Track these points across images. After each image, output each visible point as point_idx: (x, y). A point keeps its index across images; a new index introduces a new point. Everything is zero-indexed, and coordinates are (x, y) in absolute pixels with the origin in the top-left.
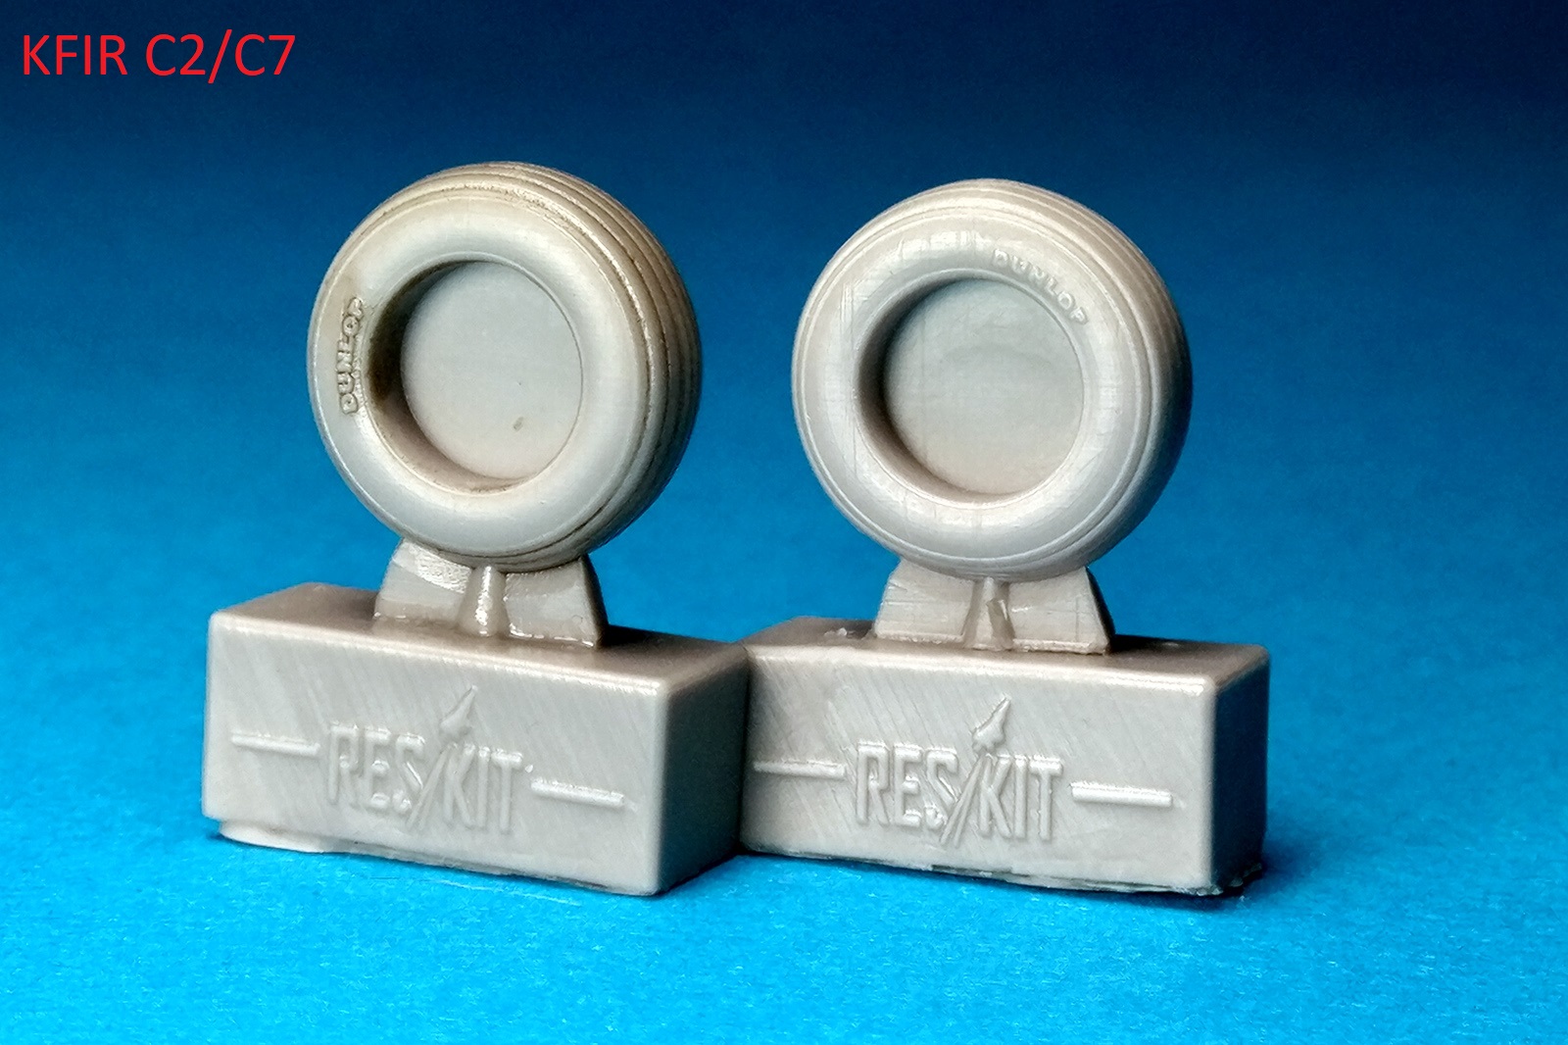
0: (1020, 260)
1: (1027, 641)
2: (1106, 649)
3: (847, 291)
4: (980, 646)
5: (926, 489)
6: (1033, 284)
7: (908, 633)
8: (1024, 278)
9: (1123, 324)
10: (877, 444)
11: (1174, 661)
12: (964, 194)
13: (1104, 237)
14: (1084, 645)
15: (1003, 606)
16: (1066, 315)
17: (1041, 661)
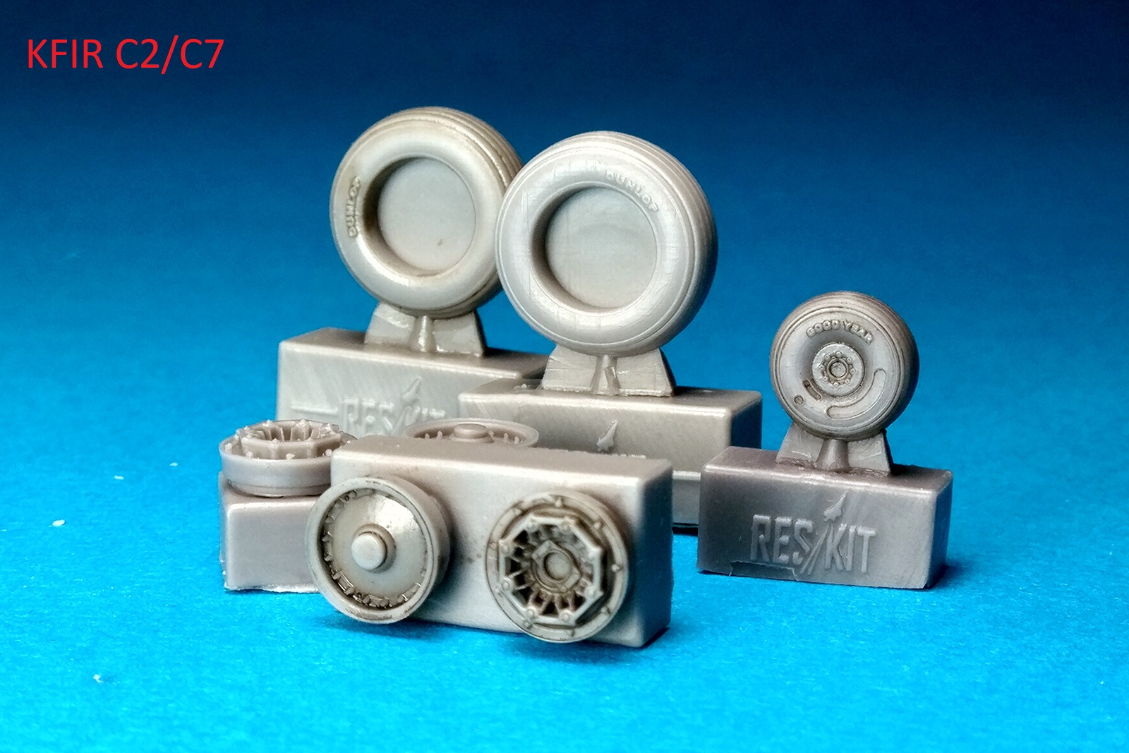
0: (621, 176)
1: (627, 390)
2: (671, 394)
3: (524, 194)
4: (601, 393)
5: (568, 304)
6: (628, 190)
7: (561, 386)
8: (623, 186)
9: (678, 212)
10: (541, 279)
11: (708, 399)
12: (589, 140)
13: (668, 164)
14: (659, 392)
15: (614, 370)
16: (647, 208)
17: (634, 401)
